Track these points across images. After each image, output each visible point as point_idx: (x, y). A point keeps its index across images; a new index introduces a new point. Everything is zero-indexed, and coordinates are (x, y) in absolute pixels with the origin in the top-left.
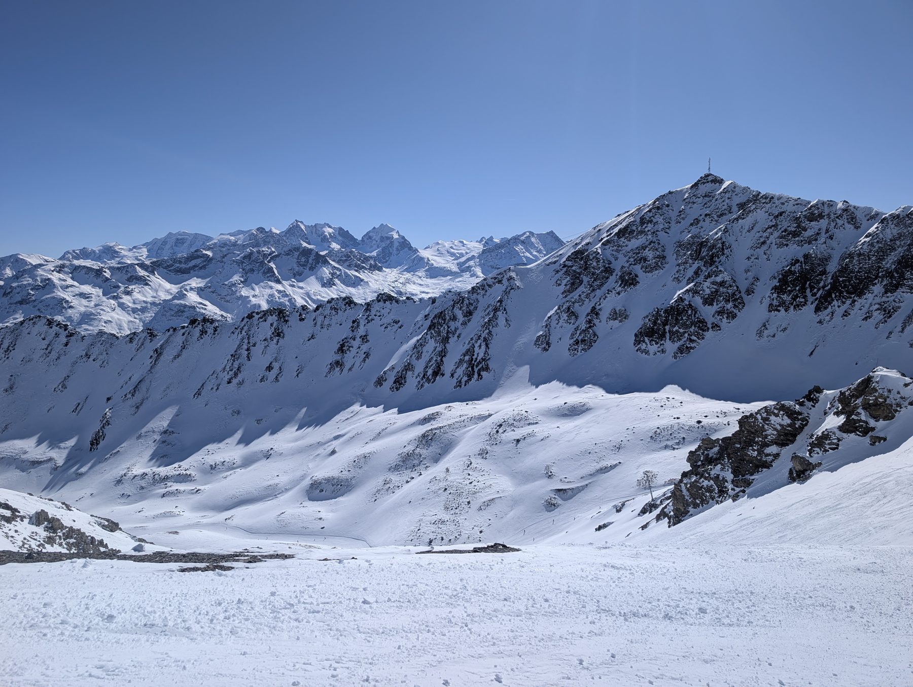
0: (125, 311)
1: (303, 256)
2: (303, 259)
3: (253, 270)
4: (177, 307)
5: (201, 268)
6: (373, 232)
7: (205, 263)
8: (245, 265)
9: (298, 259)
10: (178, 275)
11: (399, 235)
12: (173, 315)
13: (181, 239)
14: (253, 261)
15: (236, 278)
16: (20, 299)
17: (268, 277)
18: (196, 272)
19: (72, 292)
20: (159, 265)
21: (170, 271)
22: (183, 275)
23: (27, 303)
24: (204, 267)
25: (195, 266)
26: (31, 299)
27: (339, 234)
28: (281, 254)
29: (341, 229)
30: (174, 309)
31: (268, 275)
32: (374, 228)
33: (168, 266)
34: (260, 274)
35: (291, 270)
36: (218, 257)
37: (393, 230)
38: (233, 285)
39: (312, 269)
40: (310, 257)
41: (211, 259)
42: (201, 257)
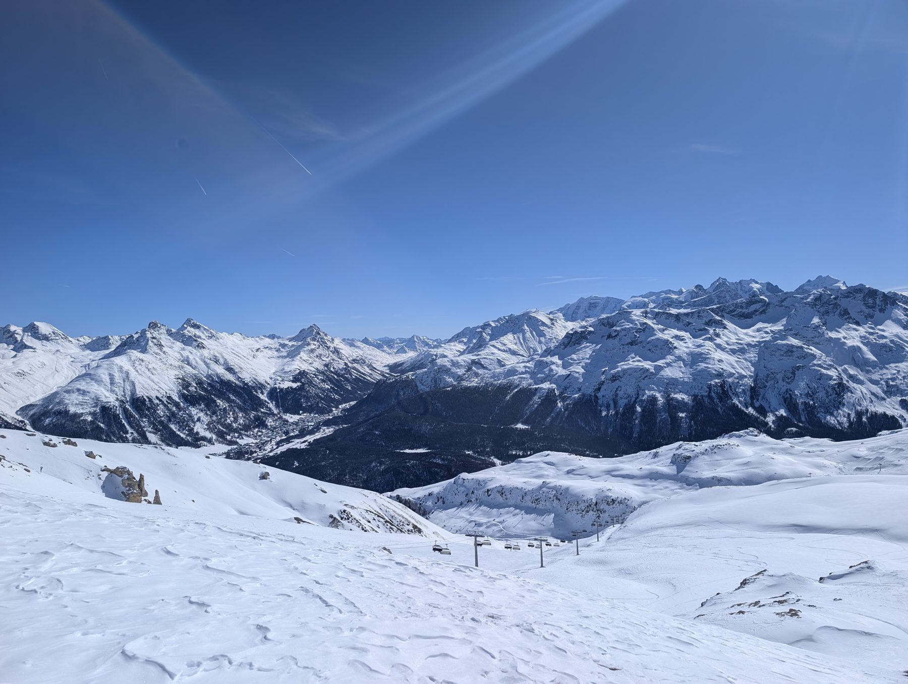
0: (725, 351)
1: (870, 297)
2: (871, 301)
3: (828, 312)
4: (785, 347)
5: (761, 313)
6: (808, 285)
7: (764, 308)
8: (818, 307)
9: (865, 300)
10: (742, 319)
11: (846, 287)
12: (783, 355)
13: (593, 303)
14: (825, 303)
15: (816, 320)
16: (630, 341)
17: (846, 319)
18: (758, 316)
19: (668, 334)
20: (723, 310)
21: (733, 316)
22: (746, 319)
23: (636, 345)
24: (764, 312)
25: (756, 311)
26: (638, 341)
27: (767, 289)
28: (838, 297)
29: (769, 284)
30: (782, 349)
31: (846, 317)
32: (809, 281)
33: (731, 311)
34: (837, 316)
35: (861, 312)
36: (775, 301)
37: (837, 281)
38: (817, 327)
39: (882, 310)
40: (876, 298)
41: (769, 304)
42: (759, 302)
